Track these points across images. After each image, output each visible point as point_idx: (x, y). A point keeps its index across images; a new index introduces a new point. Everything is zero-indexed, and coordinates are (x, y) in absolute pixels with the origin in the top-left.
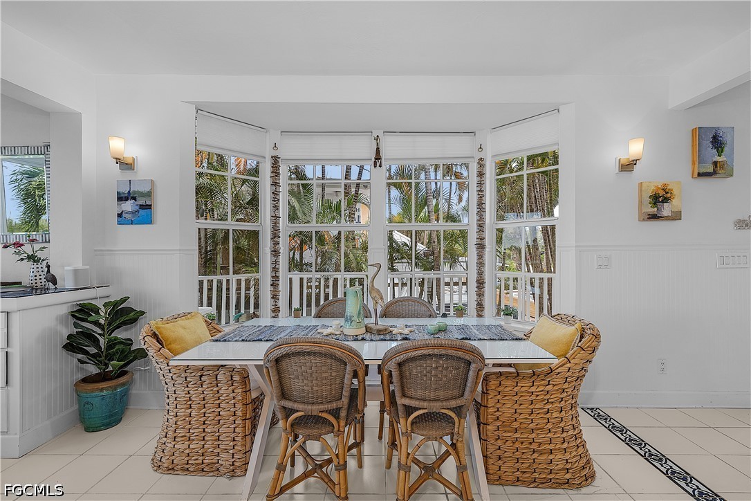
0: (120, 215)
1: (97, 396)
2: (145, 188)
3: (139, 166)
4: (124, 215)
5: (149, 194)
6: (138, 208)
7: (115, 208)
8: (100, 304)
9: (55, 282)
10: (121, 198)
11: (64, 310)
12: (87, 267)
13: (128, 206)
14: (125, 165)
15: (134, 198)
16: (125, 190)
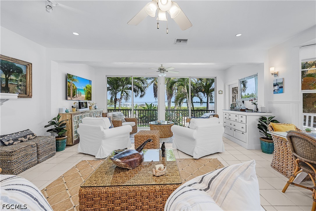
0: (274, 91)
1: (264, 143)
2: (281, 81)
3: (280, 74)
4: (275, 91)
5: (282, 83)
6: (279, 88)
7: (273, 89)
8: (267, 117)
9: (258, 110)
10: (275, 85)
11: (258, 117)
12: (265, 107)
13: (276, 88)
14: (276, 75)
15: (278, 85)
16: (275, 83)
